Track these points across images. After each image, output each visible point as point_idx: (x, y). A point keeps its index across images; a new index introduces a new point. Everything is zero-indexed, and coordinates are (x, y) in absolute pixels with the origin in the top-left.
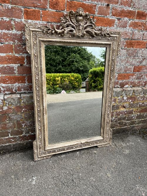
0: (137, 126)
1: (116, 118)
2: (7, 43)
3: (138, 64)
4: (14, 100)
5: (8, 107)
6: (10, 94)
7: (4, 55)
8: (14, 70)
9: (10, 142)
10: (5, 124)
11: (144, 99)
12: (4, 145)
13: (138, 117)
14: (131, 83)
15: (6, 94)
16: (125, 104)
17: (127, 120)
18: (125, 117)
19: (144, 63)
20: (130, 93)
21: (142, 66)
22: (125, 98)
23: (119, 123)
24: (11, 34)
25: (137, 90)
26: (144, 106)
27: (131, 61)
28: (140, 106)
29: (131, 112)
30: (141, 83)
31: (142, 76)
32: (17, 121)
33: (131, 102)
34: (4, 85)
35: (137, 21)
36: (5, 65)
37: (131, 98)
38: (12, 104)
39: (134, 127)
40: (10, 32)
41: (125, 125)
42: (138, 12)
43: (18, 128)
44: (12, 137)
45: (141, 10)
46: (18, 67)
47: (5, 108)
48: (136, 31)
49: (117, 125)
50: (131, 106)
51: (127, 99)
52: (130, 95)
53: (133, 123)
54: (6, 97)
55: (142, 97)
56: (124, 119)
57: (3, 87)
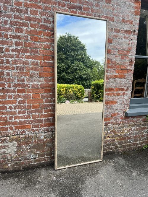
0: (120, 150)
1: (105, 144)
2: (48, 108)
3: (114, 112)
4: (50, 135)
5: (47, 139)
6: (47, 132)
7: (47, 113)
8: (50, 120)
9: (45, 160)
10: (44, 149)
11: (120, 132)
12: (42, 162)
13: (119, 143)
14: (112, 123)
15: (45, 132)
16: (109, 135)
17: (113, 145)
18: (111, 143)
19: (117, 111)
20: (111, 129)
21: (116, 113)
22: (109, 132)
23: (108, 148)
24: (51, 104)
25: (115, 127)
26: (121, 136)
27: (109, 111)
28: (119, 136)
29: (114, 140)
30: (117, 123)
31: (117, 118)
32: (50, 147)
33: (113, 134)
34: (45, 128)
35: (109, 92)
36: (47, 118)
37: (112, 131)
38: (48, 137)
39: (118, 150)
40: (50, 103)
41: (112, 149)
42: (109, 89)
43: (50, 151)
44: (47, 157)
45: (111, 87)
46: (53, 118)
47: (45, 140)
48: (110, 97)
49: (107, 149)
50: (113, 136)
51: (110, 132)
52: (112, 130)
53: (116, 147)
54: (46, 134)
55: (119, 131)
56: (110, 144)
57: (44, 129)
